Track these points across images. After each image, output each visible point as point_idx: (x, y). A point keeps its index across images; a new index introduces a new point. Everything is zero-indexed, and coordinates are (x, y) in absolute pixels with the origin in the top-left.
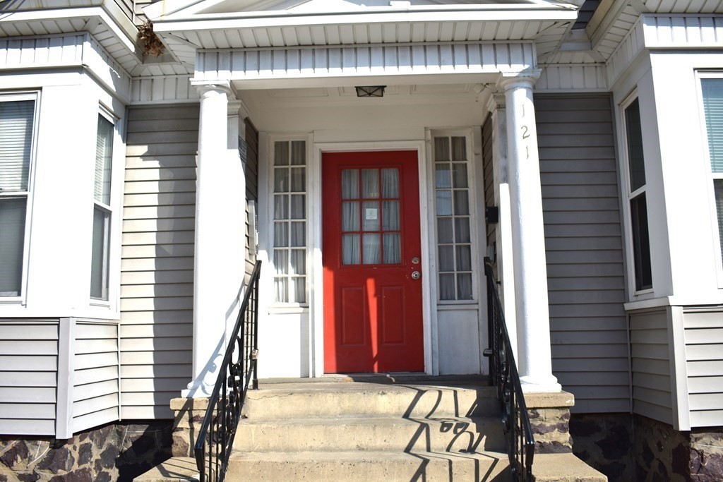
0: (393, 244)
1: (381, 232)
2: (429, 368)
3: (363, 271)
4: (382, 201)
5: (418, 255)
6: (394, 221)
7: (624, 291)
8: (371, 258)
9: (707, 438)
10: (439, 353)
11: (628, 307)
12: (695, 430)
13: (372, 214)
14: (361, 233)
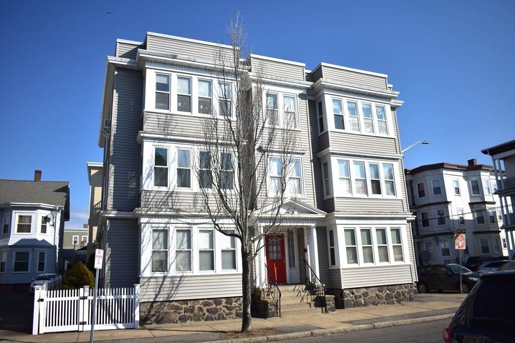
0: (280, 255)
1: (277, 252)
2: (288, 281)
3: (273, 261)
4: (277, 245)
5: (285, 257)
6: (279, 249)
7: (328, 265)
8: (275, 258)
9: (346, 290)
10: (291, 279)
11: (329, 268)
12: (344, 289)
13: (275, 248)
14: (273, 252)
